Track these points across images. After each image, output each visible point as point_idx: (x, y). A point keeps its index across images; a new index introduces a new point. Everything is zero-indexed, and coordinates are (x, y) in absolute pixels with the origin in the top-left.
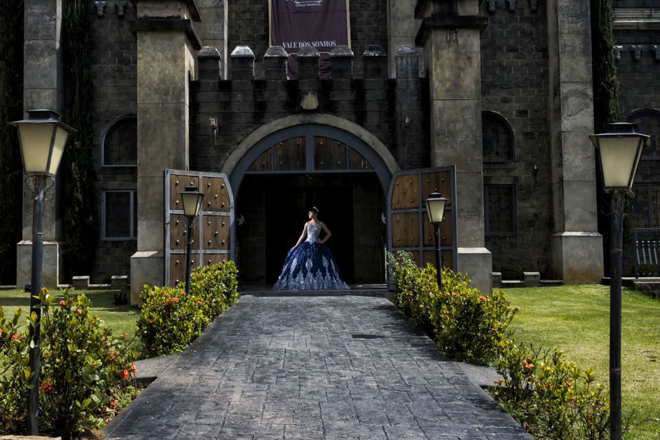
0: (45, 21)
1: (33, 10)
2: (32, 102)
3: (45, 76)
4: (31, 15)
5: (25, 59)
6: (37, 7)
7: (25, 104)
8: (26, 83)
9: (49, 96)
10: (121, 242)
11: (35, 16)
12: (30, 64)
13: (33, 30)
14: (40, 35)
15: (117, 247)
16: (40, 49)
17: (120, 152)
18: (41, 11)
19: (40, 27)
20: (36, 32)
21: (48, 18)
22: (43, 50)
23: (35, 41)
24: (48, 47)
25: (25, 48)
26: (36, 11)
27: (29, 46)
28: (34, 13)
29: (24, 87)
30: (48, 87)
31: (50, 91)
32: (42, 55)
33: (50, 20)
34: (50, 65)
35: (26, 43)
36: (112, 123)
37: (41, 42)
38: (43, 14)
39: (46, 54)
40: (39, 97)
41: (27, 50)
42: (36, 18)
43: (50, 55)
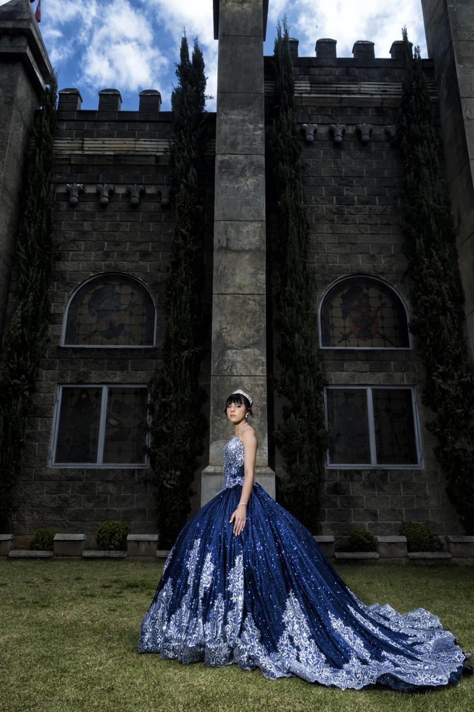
0: (248, 130)
1: (229, 117)
2: (228, 240)
3: (248, 203)
4: (226, 123)
5: (216, 178)
6: (236, 112)
7: (215, 241)
8: (217, 214)
9: (255, 232)
10: (359, 472)
11: (232, 124)
12: (223, 185)
13: (228, 141)
14: (239, 148)
15: (352, 480)
16: (240, 166)
17: (345, 327)
18: (241, 118)
19: (240, 137)
20: (234, 145)
21: (251, 127)
22: (244, 168)
23: (233, 156)
24: (252, 163)
25: (217, 164)
26: (234, 117)
27: (222, 162)
28: (231, 119)
29: (216, 218)
30: (252, 218)
31: (256, 224)
32: (242, 174)
33: (254, 130)
34: (255, 190)
35: (219, 158)
36: (331, 286)
37: (241, 157)
38: (243, 121)
39: (248, 174)
40: (238, 232)
41: (220, 168)
42: (234, 126)
43: (254, 174)
